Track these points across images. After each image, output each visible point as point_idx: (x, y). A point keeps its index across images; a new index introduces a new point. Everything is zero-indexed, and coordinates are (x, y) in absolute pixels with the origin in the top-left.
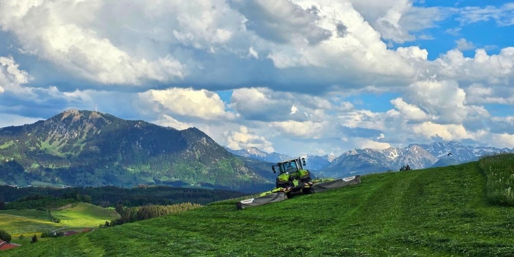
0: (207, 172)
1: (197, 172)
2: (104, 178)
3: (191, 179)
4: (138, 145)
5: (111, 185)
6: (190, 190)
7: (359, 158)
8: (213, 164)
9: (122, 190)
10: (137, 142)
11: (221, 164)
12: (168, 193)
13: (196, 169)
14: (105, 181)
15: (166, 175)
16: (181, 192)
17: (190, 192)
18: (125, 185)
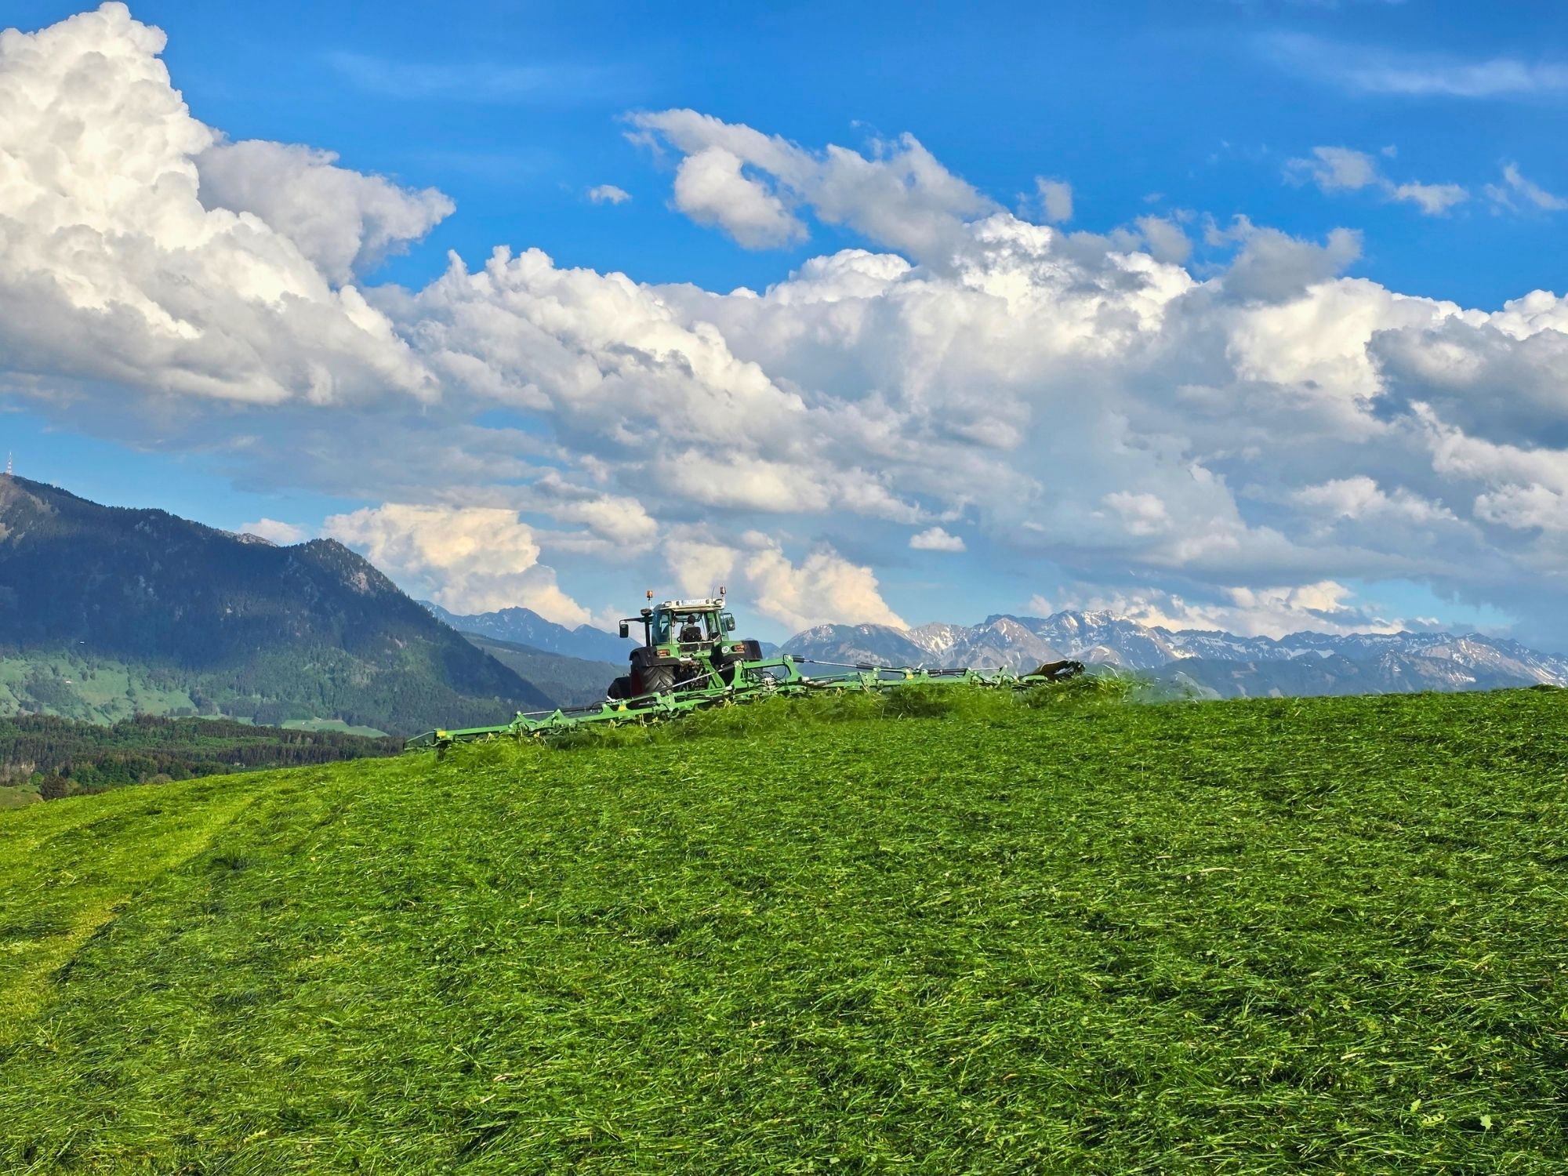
0: (366, 681)
1: (333, 680)
2: (28, 689)
3: (313, 701)
4: (145, 590)
5: (50, 712)
6: (303, 737)
7: (841, 651)
8: (387, 656)
9: (82, 731)
10: (142, 579)
11: (410, 658)
12: (230, 744)
13: (332, 671)
14: (31, 699)
15: (231, 687)
16: (274, 741)
17: (303, 742)
18: (94, 714)
